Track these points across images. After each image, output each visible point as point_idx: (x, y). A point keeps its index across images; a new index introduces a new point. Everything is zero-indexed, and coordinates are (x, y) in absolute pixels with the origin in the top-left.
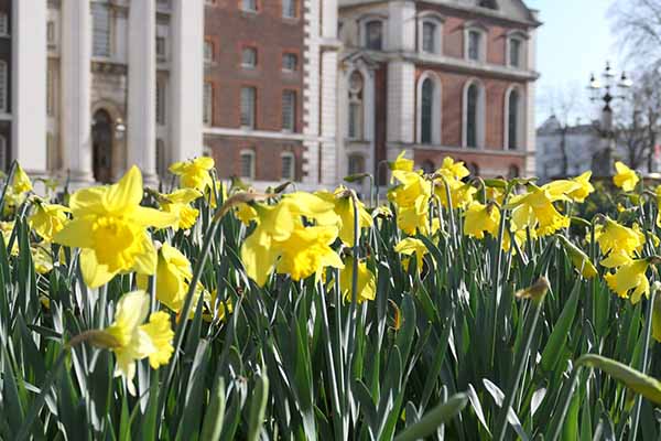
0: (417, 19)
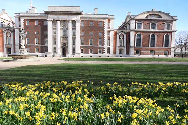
0: (135, 23)
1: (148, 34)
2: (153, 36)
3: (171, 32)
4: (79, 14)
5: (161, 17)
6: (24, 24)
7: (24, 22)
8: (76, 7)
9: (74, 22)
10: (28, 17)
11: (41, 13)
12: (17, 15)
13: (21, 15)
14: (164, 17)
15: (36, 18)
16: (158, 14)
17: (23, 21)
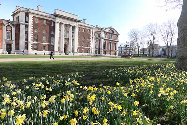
0: (104, 34)
1: (109, 41)
2: (111, 43)
3: (117, 42)
4: (78, 21)
5: (114, 32)
6: (33, 21)
7: (33, 19)
8: (76, 15)
9: (74, 27)
10: (38, 15)
11: (49, 14)
12: (24, 10)
13: (30, 11)
14: (115, 33)
15: (45, 18)
16: (113, 30)
17: (32, 17)
